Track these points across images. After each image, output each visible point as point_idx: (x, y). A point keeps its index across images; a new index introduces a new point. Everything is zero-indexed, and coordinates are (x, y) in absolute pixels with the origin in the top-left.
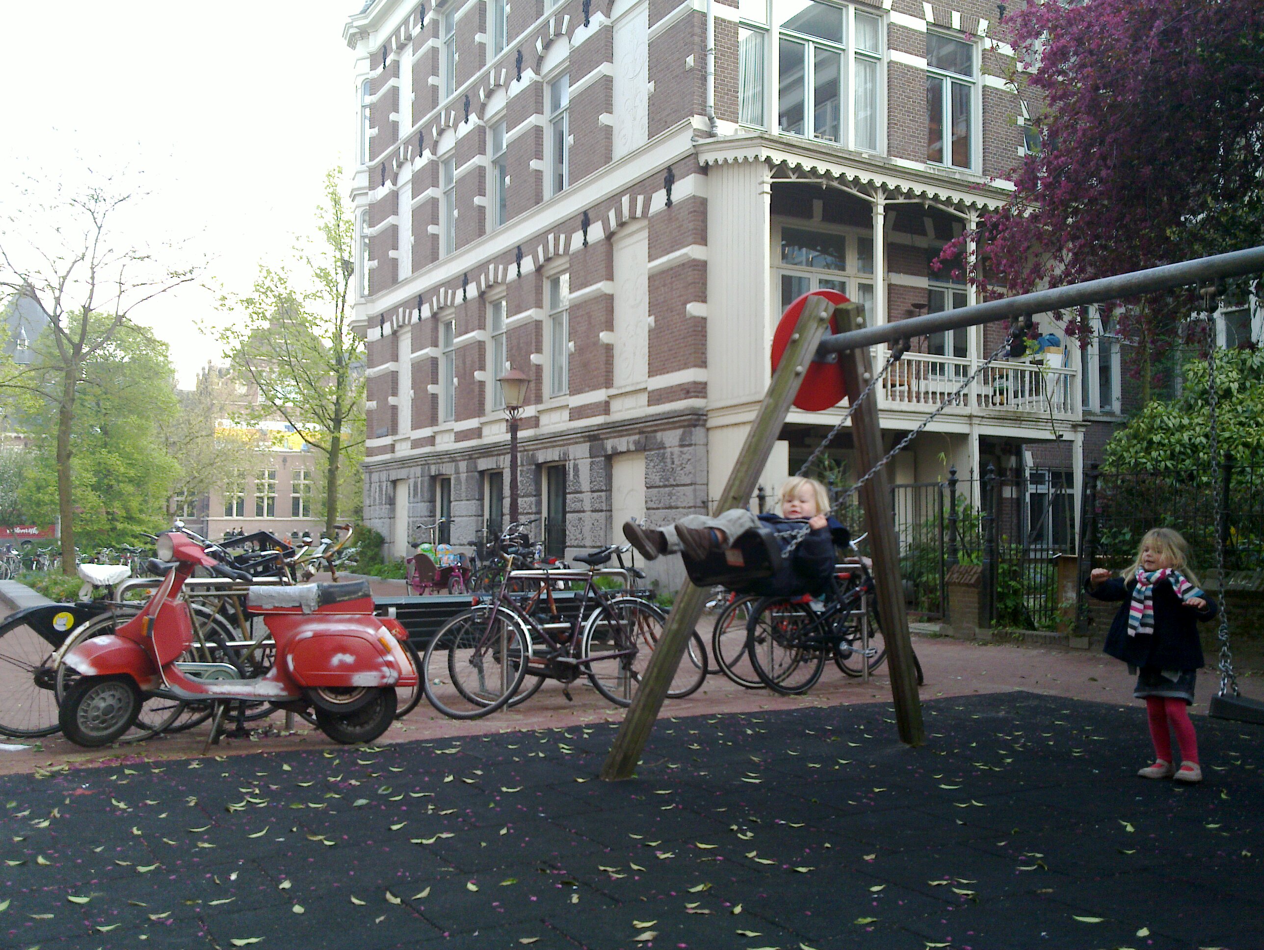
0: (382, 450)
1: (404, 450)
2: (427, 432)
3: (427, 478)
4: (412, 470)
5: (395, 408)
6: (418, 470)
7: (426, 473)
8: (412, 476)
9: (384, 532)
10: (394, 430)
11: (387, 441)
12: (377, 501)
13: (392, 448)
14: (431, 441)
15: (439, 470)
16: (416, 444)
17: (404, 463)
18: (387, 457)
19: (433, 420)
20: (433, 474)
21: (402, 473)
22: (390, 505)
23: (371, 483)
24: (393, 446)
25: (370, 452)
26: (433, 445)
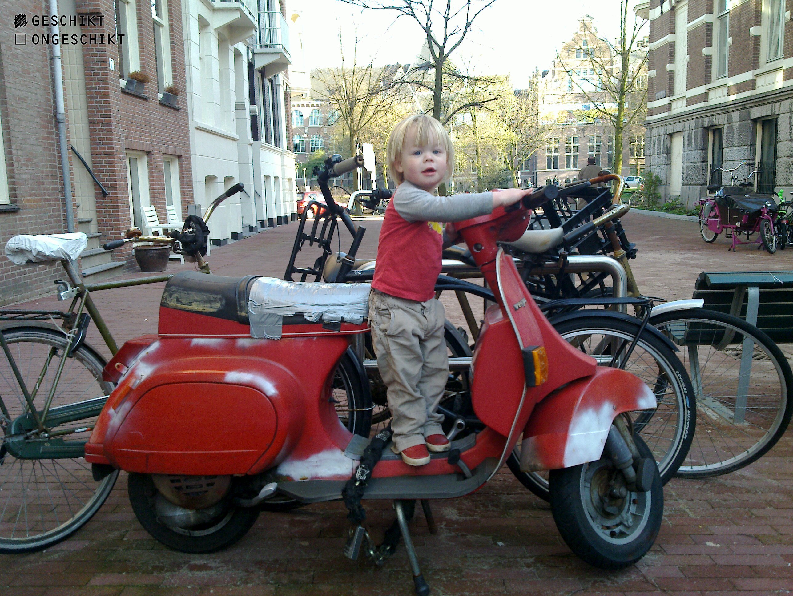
0: (661, 109)
1: (679, 108)
2: (701, 90)
3: (700, 130)
4: (687, 123)
5: (672, 73)
6: (693, 123)
7: (700, 125)
8: (687, 128)
9: (662, 176)
10: (671, 91)
11: (665, 101)
12: (656, 152)
13: (669, 107)
14: (705, 97)
15: (712, 121)
16: (690, 101)
17: (679, 118)
18: (666, 114)
19: (707, 79)
20: (706, 125)
21: (678, 127)
22: (667, 154)
23: (651, 137)
24: (670, 105)
25: (651, 112)
26: (706, 100)
